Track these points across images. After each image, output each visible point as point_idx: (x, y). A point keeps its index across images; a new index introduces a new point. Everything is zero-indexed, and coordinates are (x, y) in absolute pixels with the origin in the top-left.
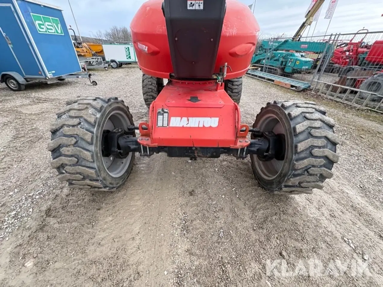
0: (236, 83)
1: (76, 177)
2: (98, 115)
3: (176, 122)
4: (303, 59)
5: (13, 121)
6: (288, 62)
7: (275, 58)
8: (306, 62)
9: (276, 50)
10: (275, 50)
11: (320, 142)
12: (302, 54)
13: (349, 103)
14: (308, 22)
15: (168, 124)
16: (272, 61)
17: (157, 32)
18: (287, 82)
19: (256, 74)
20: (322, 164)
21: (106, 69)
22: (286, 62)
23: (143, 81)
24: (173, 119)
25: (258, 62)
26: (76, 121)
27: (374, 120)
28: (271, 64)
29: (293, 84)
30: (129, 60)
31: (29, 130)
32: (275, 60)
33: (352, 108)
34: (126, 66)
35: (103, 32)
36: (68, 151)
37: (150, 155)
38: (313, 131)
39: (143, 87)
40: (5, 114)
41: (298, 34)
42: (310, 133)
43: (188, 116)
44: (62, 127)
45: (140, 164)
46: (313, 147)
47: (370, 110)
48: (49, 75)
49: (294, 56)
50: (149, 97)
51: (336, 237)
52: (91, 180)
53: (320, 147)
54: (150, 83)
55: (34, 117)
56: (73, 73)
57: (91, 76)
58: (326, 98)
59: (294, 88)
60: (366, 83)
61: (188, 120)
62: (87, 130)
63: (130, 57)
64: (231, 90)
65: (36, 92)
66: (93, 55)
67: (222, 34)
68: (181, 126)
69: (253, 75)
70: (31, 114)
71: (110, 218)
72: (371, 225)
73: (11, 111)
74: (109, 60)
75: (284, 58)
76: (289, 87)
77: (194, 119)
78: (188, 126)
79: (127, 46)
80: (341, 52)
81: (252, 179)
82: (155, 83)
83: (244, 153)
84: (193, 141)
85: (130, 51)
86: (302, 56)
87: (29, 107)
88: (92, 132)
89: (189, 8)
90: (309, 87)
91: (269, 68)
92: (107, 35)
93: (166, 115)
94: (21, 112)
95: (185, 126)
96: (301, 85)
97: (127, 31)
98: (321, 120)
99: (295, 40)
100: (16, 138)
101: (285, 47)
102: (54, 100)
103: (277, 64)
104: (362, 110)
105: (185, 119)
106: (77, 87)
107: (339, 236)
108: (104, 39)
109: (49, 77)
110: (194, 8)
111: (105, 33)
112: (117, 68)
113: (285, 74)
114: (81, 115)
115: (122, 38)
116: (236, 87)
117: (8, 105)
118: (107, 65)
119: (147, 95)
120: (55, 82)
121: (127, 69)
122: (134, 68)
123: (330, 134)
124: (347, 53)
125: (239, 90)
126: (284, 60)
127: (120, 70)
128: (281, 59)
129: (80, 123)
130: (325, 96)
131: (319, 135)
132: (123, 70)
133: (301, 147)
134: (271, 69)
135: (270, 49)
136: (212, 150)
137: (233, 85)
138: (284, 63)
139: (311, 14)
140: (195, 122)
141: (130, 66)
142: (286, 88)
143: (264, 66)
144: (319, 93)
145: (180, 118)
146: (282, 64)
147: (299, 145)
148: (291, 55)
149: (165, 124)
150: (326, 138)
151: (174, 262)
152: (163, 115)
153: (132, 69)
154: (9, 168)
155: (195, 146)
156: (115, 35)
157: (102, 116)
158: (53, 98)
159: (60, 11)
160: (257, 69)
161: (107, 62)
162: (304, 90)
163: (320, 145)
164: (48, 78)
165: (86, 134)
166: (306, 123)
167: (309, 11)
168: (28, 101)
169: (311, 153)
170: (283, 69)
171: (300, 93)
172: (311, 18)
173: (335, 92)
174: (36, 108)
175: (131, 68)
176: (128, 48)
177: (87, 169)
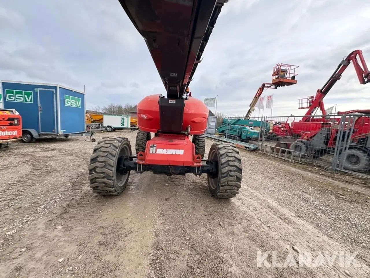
0: (201, 140)
1: (100, 176)
2: (120, 144)
3: (160, 151)
4: (252, 131)
5: (30, 160)
6: (243, 132)
7: (234, 130)
8: (255, 133)
9: (234, 124)
10: (232, 124)
11: (231, 159)
12: (251, 127)
13: (284, 158)
14: (252, 109)
15: (156, 152)
16: (232, 131)
17: (154, 110)
18: (242, 145)
19: (221, 139)
20: (235, 170)
21: (102, 132)
22: (241, 132)
23: (137, 137)
24: (158, 150)
25: (223, 132)
26: (109, 145)
27: (299, 168)
28: (231, 134)
29: (246, 146)
30: (123, 126)
31: (44, 166)
32: (234, 131)
33: (285, 161)
34: (118, 131)
35: (102, 107)
36: (102, 159)
37: (142, 172)
38: (228, 154)
39: (137, 141)
40: (22, 156)
41: (247, 116)
42: (227, 155)
43: (167, 148)
44: (100, 148)
45: (131, 186)
46: (228, 161)
47: (296, 162)
48: (61, 132)
49: (246, 128)
50: (140, 148)
51: (254, 218)
52: (107, 179)
53: (232, 161)
54: (142, 138)
55: (46, 159)
56: (78, 132)
57: (93, 135)
58: (269, 155)
59: (247, 149)
60: (292, 146)
61: (167, 151)
62: (113, 149)
63: (124, 125)
64: (198, 145)
65: (43, 144)
66: (92, 122)
67: (184, 112)
68: (163, 153)
69: (219, 140)
70: (44, 157)
71: (111, 210)
72: (276, 213)
73: (26, 155)
74: (106, 126)
75: (239, 129)
76: (244, 148)
77: (170, 150)
78: (167, 153)
79: (123, 117)
80: (278, 128)
81: (208, 193)
82: (146, 138)
83: (200, 172)
84: (169, 161)
85: (125, 120)
86: (251, 129)
87: (40, 153)
88: (116, 151)
89: (169, 102)
90: (257, 148)
91: (230, 136)
92: (104, 109)
93: (155, 148)
94: (34, 156)
95: (165, 153)
96: (252, 147)
97: (122, 107)
98: (233, 150)
99: (246, 119)
100: (34, 170)
101: (239, 123)
102: (61, 149)
103: (236, 134)
104: (292, 162)
105: (165, 150)
106: (78, 142)
107: (256, 218)
108: (101, 112)
109: (60, 134)
110: (171, 103)
111: (103, 108)
112: (111, 131)
113: (242, 140)
114: (112, 143)
115: (116, 112)
116: (201, 143)
117: (23, 151)
118: (104, 129)
119: (139, 146)
120: (62, 137)
121: (119, 133)
122: (125, 132)
123: (237, 155)
124: (282, 129)
125: (203, 145)
126: (240, 131)
127: (114, 133)
128: (238, 130)
129: (110, 147)
130: (268, 154)
131: (231, 155)
132: (116, 133)
133: (223, 161)
134: (231, 136)
135: (229, 124)
136: (180, 168)
137: (199, 141)
138: (240, 133)
139: (253, 105)
140: (170, 152)
141: (122, 131)
142: (243, 149)
143: (227, 134)
144: (264, 152)
145: (162, 149)
146: (239, 134)
147: (222, 160)
148: (244, 128)
149: (154, 152)
150: (235, 157)
151: (153, 227)
152: (153, 147)
153: (124, 133)
154: (33, 185)
155: (170, 165)
156: (111, 109)
157: (121, 144)
158: (59, 148)
159: (84, 94)
160: (222, 136)
161: (104, 127)
162: (254, 150)
163: (232, 160)
164: (58, 134)
165: (113, 151)
166: (225, 151)
167: (251, 104)
168: (38, 150)
169: (228, 164)
170: (240, 137)
171: (252, 152)
172: (253, 107)
173: (278, 152)
174: (47, 154)
175: (122, 132)
176: (124, 118)
177: (109, 171)
